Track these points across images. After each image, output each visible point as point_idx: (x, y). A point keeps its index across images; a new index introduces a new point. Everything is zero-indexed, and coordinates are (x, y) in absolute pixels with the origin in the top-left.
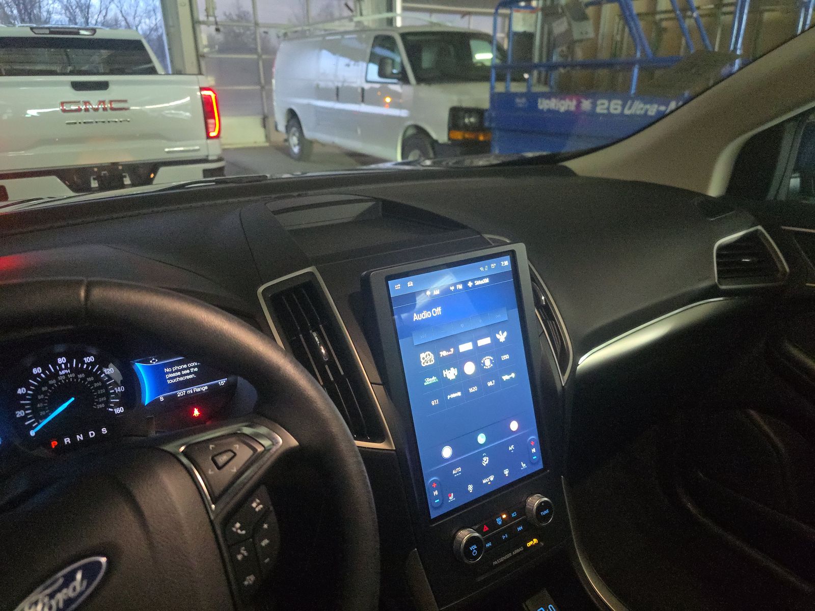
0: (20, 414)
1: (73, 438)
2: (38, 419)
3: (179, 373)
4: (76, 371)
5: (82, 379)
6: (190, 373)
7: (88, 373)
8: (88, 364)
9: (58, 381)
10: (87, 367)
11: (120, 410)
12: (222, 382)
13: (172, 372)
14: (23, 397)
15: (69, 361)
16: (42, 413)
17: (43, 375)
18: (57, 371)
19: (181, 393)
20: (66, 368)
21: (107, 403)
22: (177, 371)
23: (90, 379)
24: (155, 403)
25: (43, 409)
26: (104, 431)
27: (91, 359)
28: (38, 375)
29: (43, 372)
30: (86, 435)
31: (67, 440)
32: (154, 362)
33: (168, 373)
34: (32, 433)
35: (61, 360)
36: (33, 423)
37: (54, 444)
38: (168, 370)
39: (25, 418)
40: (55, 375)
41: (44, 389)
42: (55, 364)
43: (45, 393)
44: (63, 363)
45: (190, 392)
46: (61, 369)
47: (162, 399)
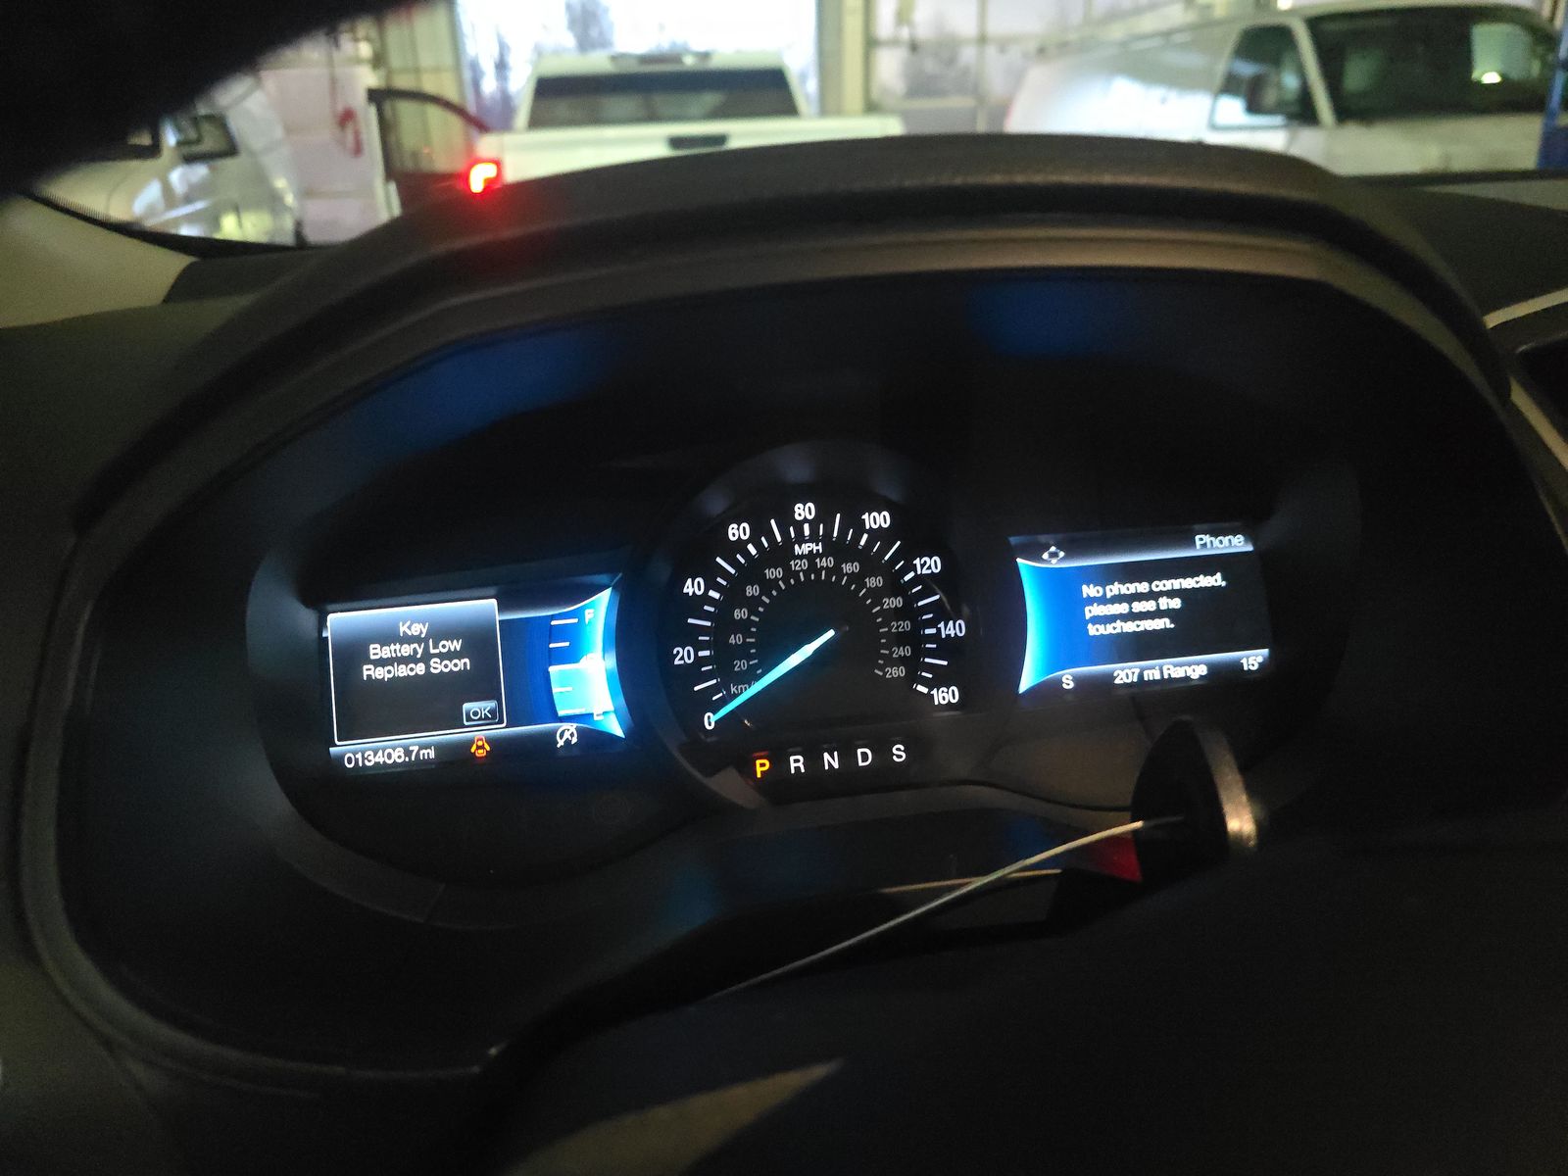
0: (684, 655)
1: (813, 759)
2: (731, 679)
3: (1122, 608)
4: (839, 550)
5: (851, 576)
6: (1158, 614)
7: (871, 563)
8: (876, 534)
9: (789, 573)
10: (870, 543)
11: (946, 696)
12: (1253, 659)
13: (1103, 600)
14: (696, 604)
15: (824, 516)
16: (740, 665)
17: (751, 549)
18: (788, 543)
19: (1125, 673)
20: (814, 538)
21: (913, 665)
22: (1119, 599)
23: (874, 582)
24: (1048, 690)
25: (742, 652)
26: (899, 753)
27: (878, 520)
28: (740, 545)
29: (754, 539)
30: (848, 757)
31: (797, 763)
32: (1055, 560)
33: (1091, 601)
34: (710, 720)
35: (804, 511)
36: (714, 689)
37: (762, 766)
38: (1090, 591)
39: (693, 672)
40: (781, 554)
41: (752, 591)
42: (786, 520)
43: (752, 604)
44: (805, 520)
45: (1151, 675)
46: (801, 540)
47: (1068, 684)
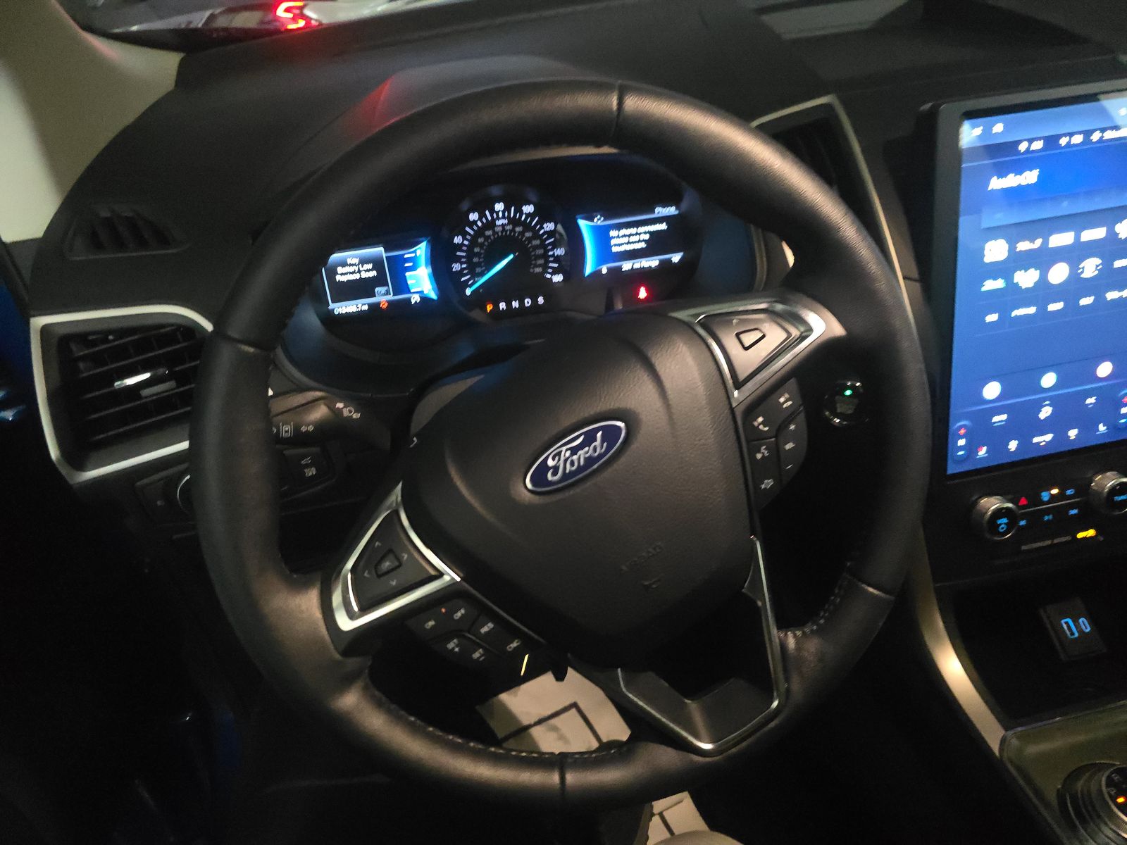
0: (456, 267)
1: (509, 304)
2: (475, 275)
3: (626, 240)
4: (513, 221)
5: (519, 233)
6: (639, 241)
7: (527, 227)
8: (528, 215)
9: (494, 232)
10: (526, 219)
11: (558, 278)
12: (676, 258)
13: (618, 237)
14: (459, 247)
15: (507, 208)
16: (478, 270)
17: (479, 223)
18: (493, 220)
19: (626, 266)
20: (504, 217)
21: (545, 267)
22: (625, 236)
23: (528, 234)
24: (597, 273)
25: (479, 264)
26: (541, 300)
27: (528, 209)
28: (475, 222)
29: (480, 219)
30: (522, 303)
31: (502, 306)
32: (599, 221)
33: (613, 238)
34: (468, 292)
35: (499, 207)
36: (469, 280)
37: (489, 308)
38: (613, 233)
39: (460, 273)
40: (491, 225)
41: (481, 240)
42: (492, 211)
43: (481, 246)
44: (499, 211)
45: (637, 266)
46: (498, 218)
47: (604, 271)
